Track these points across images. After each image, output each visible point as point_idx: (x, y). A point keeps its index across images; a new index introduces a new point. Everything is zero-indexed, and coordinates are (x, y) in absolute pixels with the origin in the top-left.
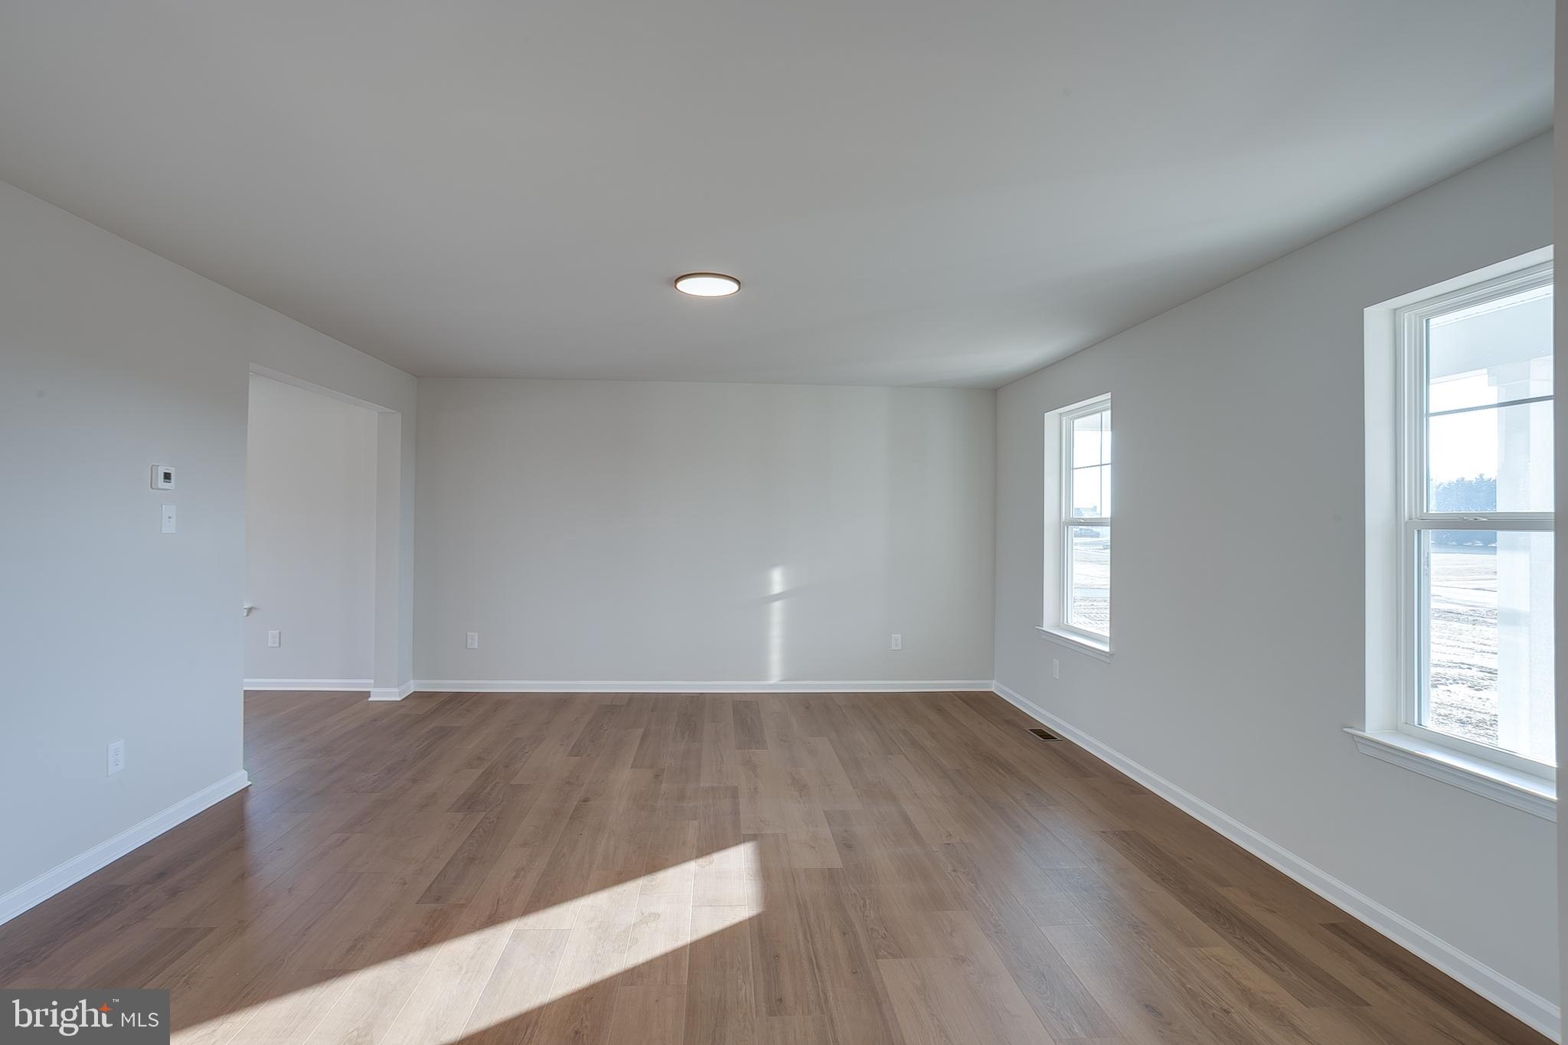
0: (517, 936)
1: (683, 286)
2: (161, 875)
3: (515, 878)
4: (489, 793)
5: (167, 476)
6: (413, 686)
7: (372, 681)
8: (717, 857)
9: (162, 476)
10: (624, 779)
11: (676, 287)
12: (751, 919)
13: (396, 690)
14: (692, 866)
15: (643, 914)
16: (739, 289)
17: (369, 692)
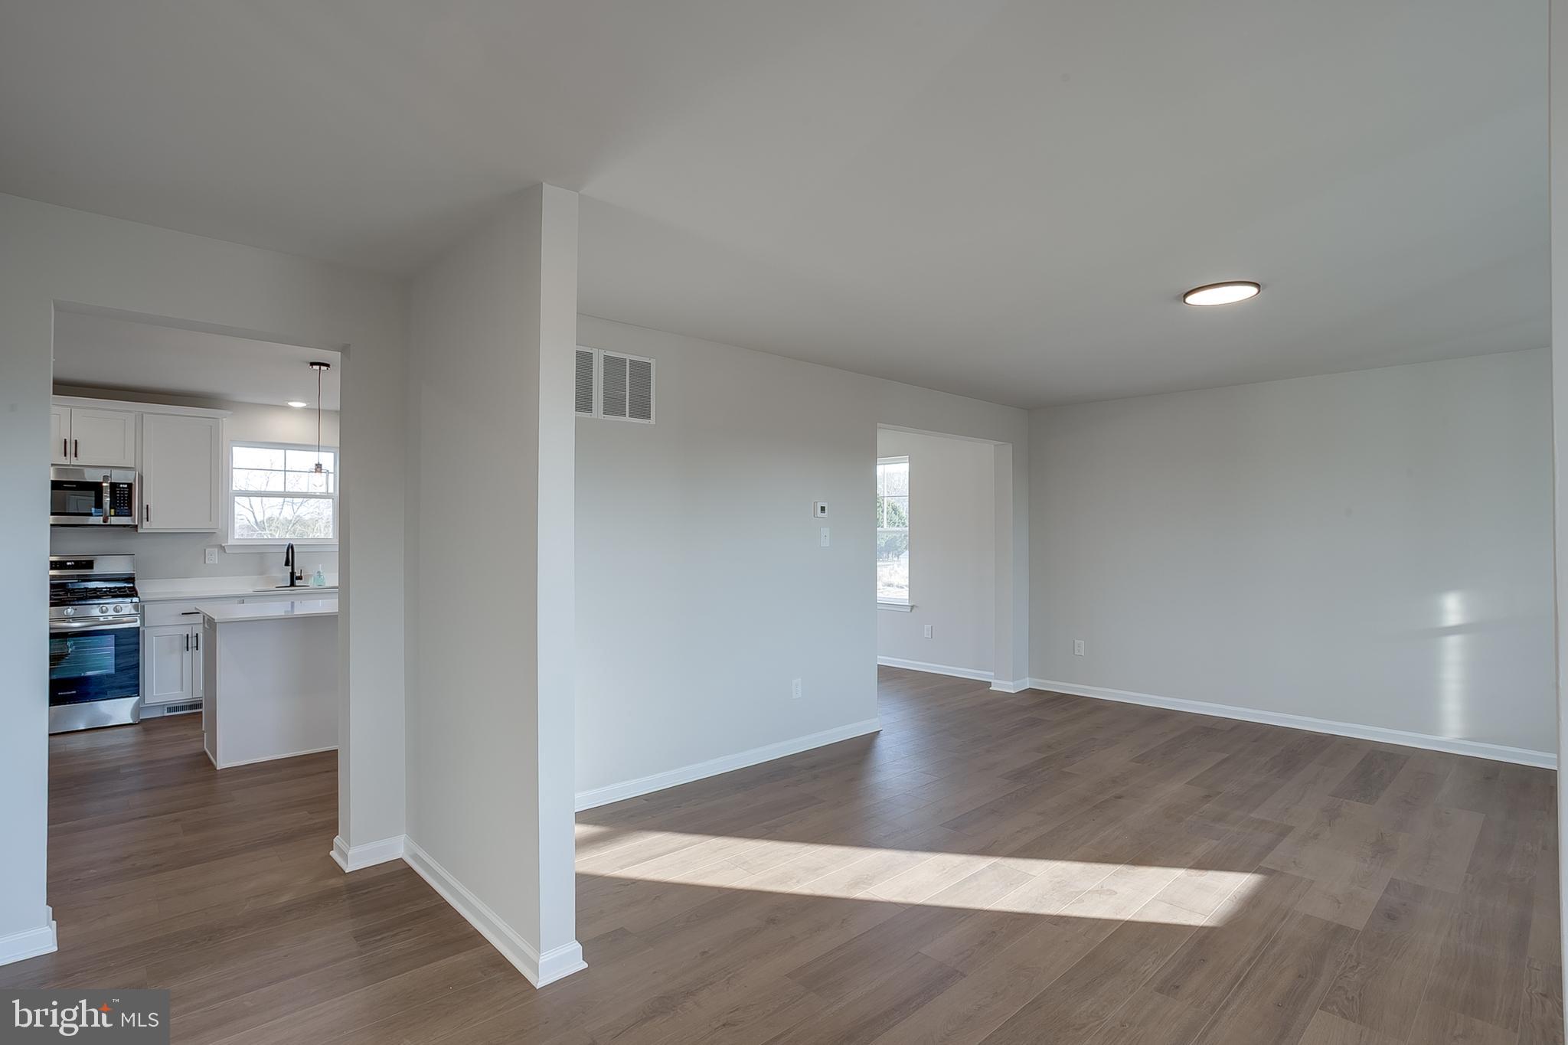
0: (993, 867)
1: (1190, 300)
2: (813, 767)
3: (1018, 832)
4: (1039, 773)
5: (823, 509)
6: (1028, 683)
7: (993, 674)
8: (1211, 874)
9: (819, 509)
10: (1173, 789)
11: (1184, 302)
12: (1202, 928)
13: (1011, 683)
14: (1180, 873)
15: (1102, 887)
16: (1259, 292)
17: (990, 683)
